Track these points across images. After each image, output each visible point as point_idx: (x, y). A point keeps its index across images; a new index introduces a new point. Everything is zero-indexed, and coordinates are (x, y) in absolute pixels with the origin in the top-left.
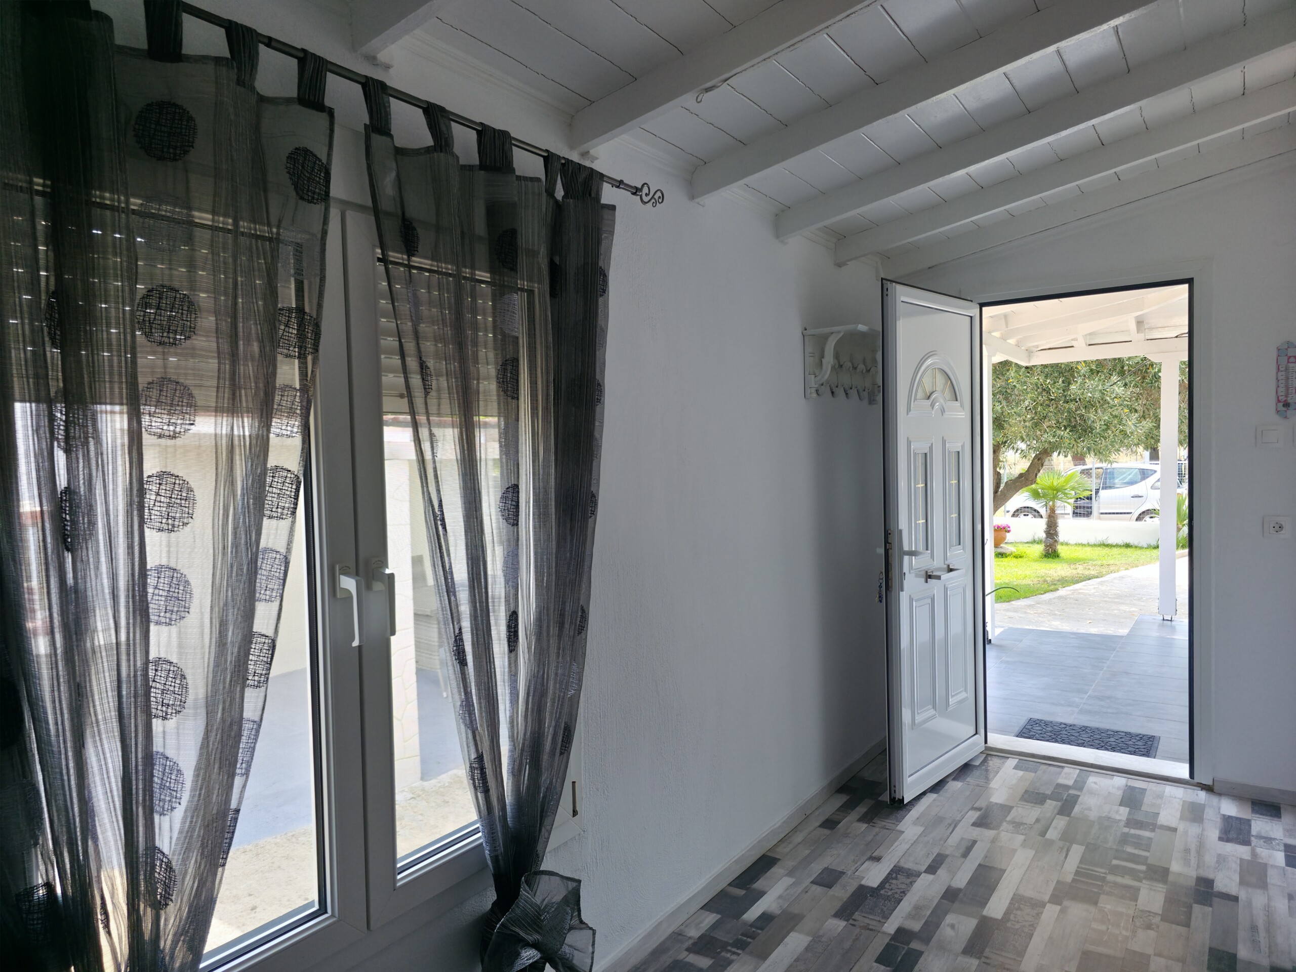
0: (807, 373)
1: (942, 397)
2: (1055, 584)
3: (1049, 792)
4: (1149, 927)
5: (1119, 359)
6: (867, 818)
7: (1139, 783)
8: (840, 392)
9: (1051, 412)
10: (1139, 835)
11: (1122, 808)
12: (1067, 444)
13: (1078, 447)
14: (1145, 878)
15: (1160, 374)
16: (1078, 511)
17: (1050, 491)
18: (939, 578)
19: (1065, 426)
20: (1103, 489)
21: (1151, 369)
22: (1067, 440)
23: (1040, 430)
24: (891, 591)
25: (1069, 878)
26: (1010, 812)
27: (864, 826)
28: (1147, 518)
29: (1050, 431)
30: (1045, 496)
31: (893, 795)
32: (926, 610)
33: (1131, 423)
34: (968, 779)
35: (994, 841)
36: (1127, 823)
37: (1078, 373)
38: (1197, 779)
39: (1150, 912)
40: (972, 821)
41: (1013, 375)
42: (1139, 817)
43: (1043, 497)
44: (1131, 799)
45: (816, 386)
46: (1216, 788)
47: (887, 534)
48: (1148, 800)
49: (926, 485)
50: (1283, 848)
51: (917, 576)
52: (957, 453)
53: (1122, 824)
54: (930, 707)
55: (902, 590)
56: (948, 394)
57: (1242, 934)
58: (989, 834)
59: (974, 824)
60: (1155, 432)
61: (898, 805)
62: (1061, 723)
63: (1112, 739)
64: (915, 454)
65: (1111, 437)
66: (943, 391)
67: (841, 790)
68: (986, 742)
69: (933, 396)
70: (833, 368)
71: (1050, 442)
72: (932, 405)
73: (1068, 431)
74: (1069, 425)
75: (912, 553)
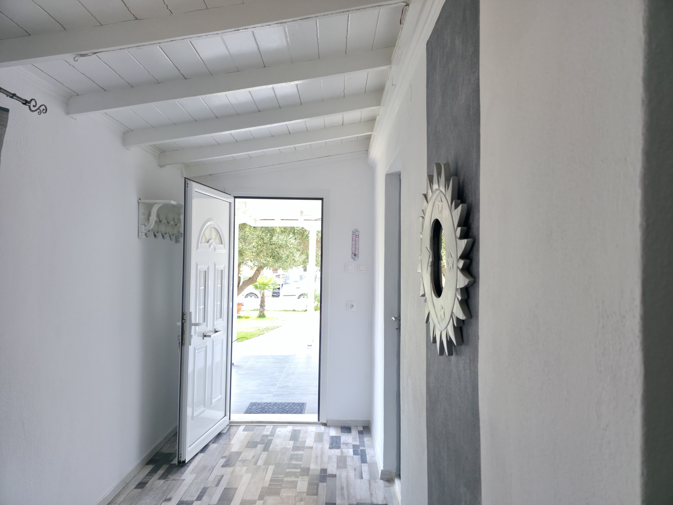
0: (140, 224)
1: (214, 242)
2: (263, 331)
3: (259, 440)
4: (301, 500)
5: (293, 227)
6: (164, 477)
7: (298, 428)
8: (159, 235)
9: (264, 249)
10: (298, 454)
11: (291, 442)
12: (271, 264)
13: (275, 266)
14: (301, 475)
15: (309, 235)
16: (274, 294)
17: (262, 286)
18: (210, 336)
19: (270, 256)
20: (285, 284)
21: (305, 232)
22: (271, 263)
23: (259, 257)
24: (184, 346)
25: (267, 485)
26: (240, 455)
27: (162, 481)
28: (302, 297)
29: (264, 258)
30: (260, 288)
31: (180, 460)
32: (203, 354)
33: (297, 255)
34: (220, 441)
35: (232, 473)
36: (293, 449)
37: (276, 231)
38: (321, 421)
39: (302, 492)
40: (221, 465)
41: (248, 230)
42: (298, 444)
43: (259, 288)
44: (294, 436)
45: (145, 232)
46: (328, 424)
47: (183, 314)
48: (301, 435)
49: (205, 287)
50: (352, 447)
51: (198, 336)
52: (221, 271)
53: (291, 449)
54: (203, 406)
55: (190, 345)
56: (218, 240)
57: (338, 492)
58: (229, 469)
59: (223, 466)
60: (306, 260)
61: (182, 464)
62: (265, 403)
63: (287, 408)
64: (200, 271)
65: (289, 262)
66: (215, 239)
67: (149, 463)
68: (230, 420)
69: (210, 242)
70: (156, 222)
71: (263, 263)
72: (210, 246)
73: (271, 258)
74: (272, 256)
75: (196, 325)
